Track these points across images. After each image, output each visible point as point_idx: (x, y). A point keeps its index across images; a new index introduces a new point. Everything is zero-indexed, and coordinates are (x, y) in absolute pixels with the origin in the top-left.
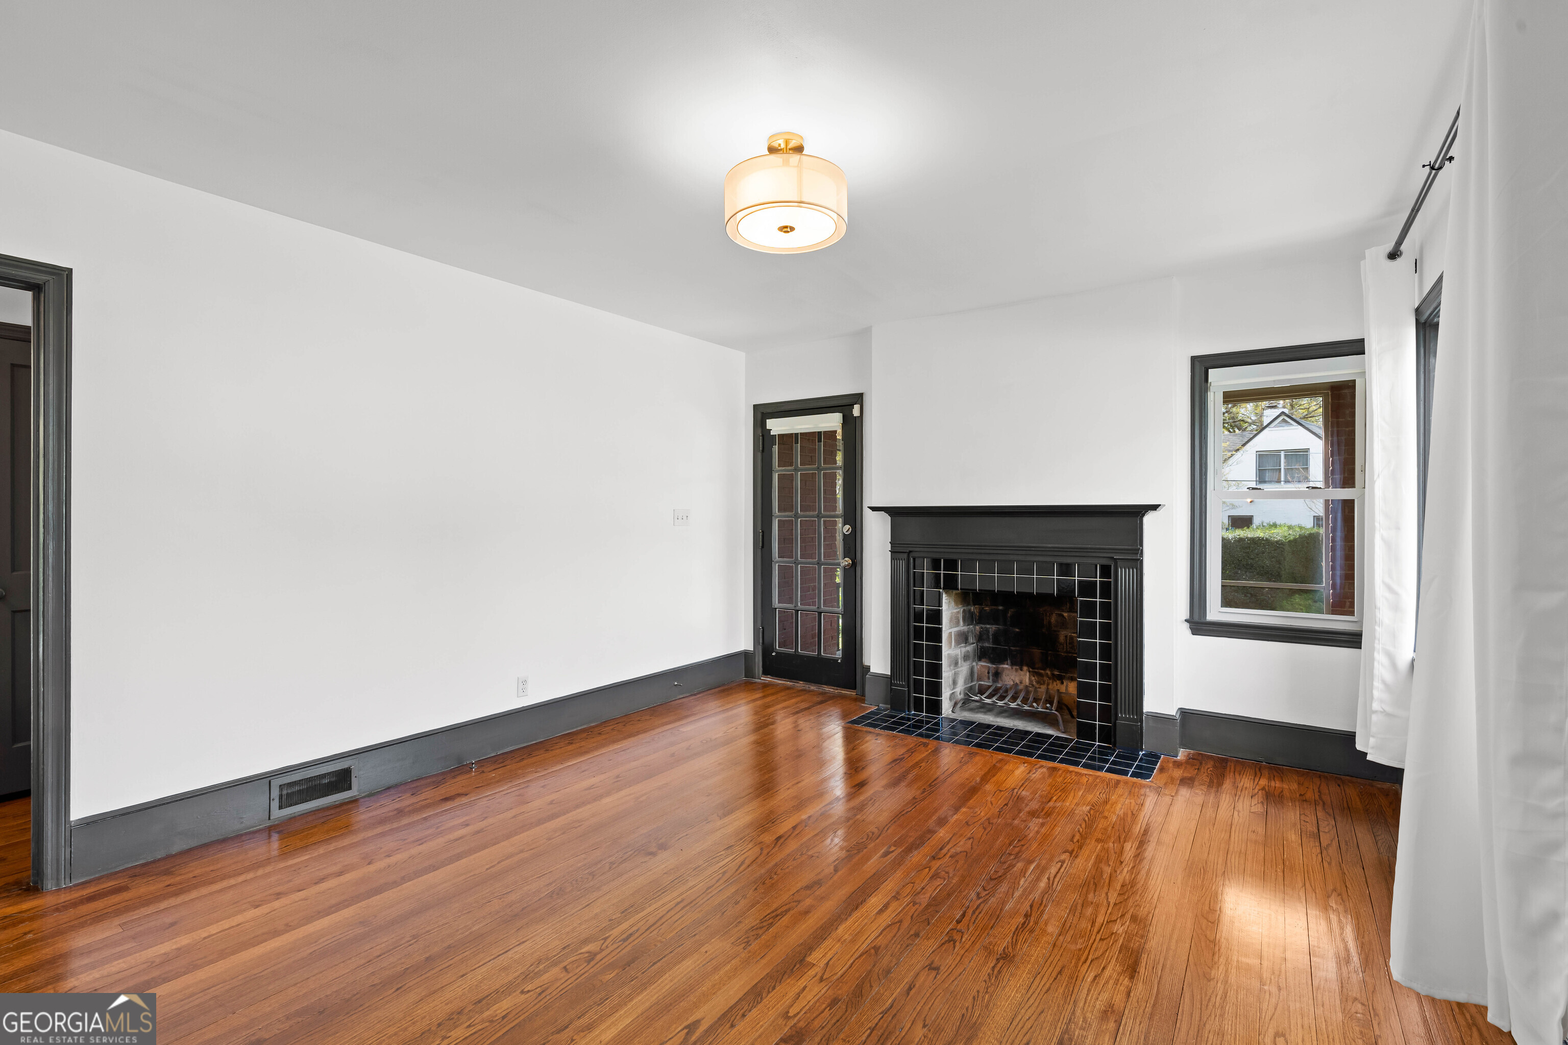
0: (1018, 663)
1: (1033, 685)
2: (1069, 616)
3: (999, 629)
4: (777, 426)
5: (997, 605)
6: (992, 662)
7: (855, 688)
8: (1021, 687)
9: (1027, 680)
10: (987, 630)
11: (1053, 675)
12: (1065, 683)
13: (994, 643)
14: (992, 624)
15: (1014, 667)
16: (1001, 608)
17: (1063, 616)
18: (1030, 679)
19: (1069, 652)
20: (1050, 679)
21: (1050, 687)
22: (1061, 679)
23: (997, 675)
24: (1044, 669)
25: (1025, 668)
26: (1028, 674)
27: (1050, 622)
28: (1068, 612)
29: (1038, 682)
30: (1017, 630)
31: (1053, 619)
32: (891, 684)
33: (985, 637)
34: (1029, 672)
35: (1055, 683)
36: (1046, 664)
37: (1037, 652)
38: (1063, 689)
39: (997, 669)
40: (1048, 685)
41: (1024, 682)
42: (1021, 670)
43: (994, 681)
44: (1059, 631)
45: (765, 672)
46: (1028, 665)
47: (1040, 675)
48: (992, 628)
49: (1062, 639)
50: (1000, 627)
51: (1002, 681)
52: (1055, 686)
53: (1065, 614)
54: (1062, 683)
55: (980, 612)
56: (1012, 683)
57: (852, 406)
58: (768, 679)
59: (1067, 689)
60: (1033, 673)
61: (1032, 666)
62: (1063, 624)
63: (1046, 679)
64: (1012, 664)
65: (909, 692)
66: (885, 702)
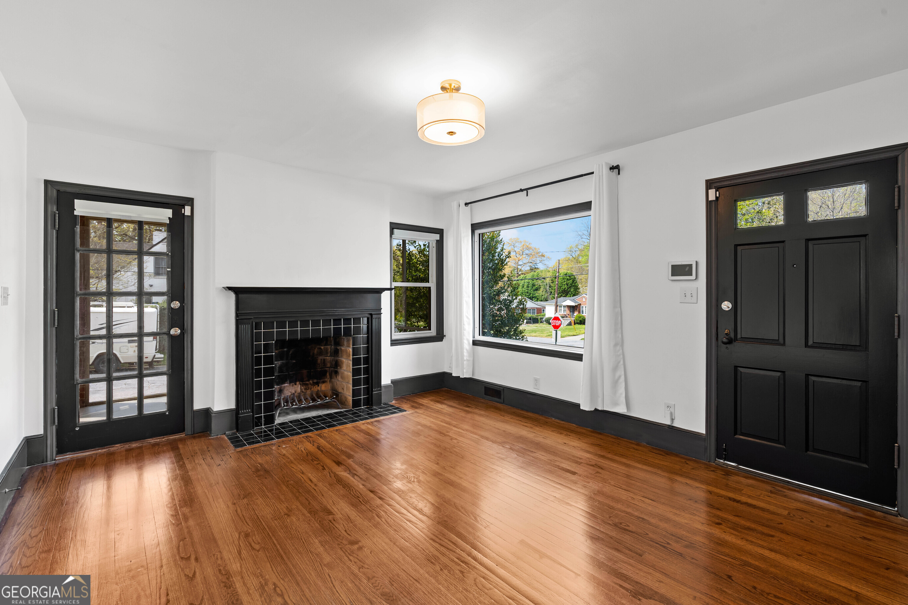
0: (293, 381)
1: (303, 392)
2: (324, 348)
3: (283, 363)
5: (283, 348)
6: (278, 384)
8: (296, 394)
9: (299, 390)
11: (313, 382)
12: (320, 386)
13: (279, 372)
14: (279, 361)
15: (291, 384)
16: (285, 350)
17: (321, 348)
18: (301, 389)
19: (322, 368)
20: (312, 385)
21: (312, 390)
22: (317, 384)
23: (280, 392)
24: (309, 381)
25: (298, 383)
26: (299, 386)
27: (313, 353)
28: (324, 346)
29: (305, 389)
30: (294, 361)
31: (316, 351)
32: (237, 414)
34: (300, 384)
35: (315, 387)
36: (310, 378)
37: (305, 372)
38: (319, 388)
39: (281, 387)
40: (311, 389)
41: (297, 391)
42: (296, 384)
43: (279, 396)
44: (318, 357)
45: (61, 451)
46: (299, 381)
47: (307, 384)
48: (279, 363)
49: (319, 361)
50: (284, 361)
51: (284, 394)
52: (316, 389)
53: (322, 347)
54: (318, 386)
56: (290, 394)
57: (181, 205)
58: (66, 456)
59: (321, 389)
60: (302, 385)
61: (302, 381)
62: (321, 353)
63: (310, 386)
64: (290, 383)
65: (253, 415)
66: (231, 429)
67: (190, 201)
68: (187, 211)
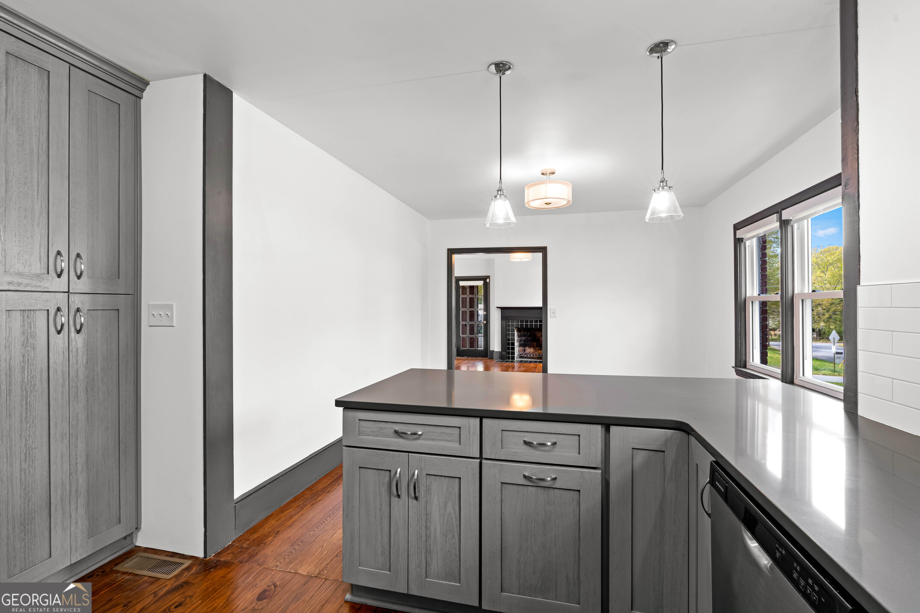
0: (530, 347)
3: (525, 338)
4: (462, 283)
5: (525, 332)
6: (523, 347)
7: (487, 357)
8: (531, 353)
10: (522, 339)
11: (539, 349)
13: (524, 342)
16: (526, 333)
17: (541, 334)
22: (541, 350)
23: (525, 350)
25: (532, 348)
27: (538, 336)
29: (535, 351)
30: (530, 338)
32: (501, 353)
33: (521, 341)
36: (537, 346)
37: (535, 343)
39: (525, 348)
43: (524, 352)
44: (540, 338)
45: (458, 356)
46: (532, 347)
47: (535, 349)
48: (523, 338)
49: (541, 340)
51: (526, 352)
55: (520, 334)
57: (487, 279)
58: (459, 358)
60: (534, 349)
61: (533, 347)
62: (541, 336)
63: (537, 350)
64: (529, 347)
65: (507, 355)
66: (499, 359)
67: (488, 277)
68: (488, 280)
